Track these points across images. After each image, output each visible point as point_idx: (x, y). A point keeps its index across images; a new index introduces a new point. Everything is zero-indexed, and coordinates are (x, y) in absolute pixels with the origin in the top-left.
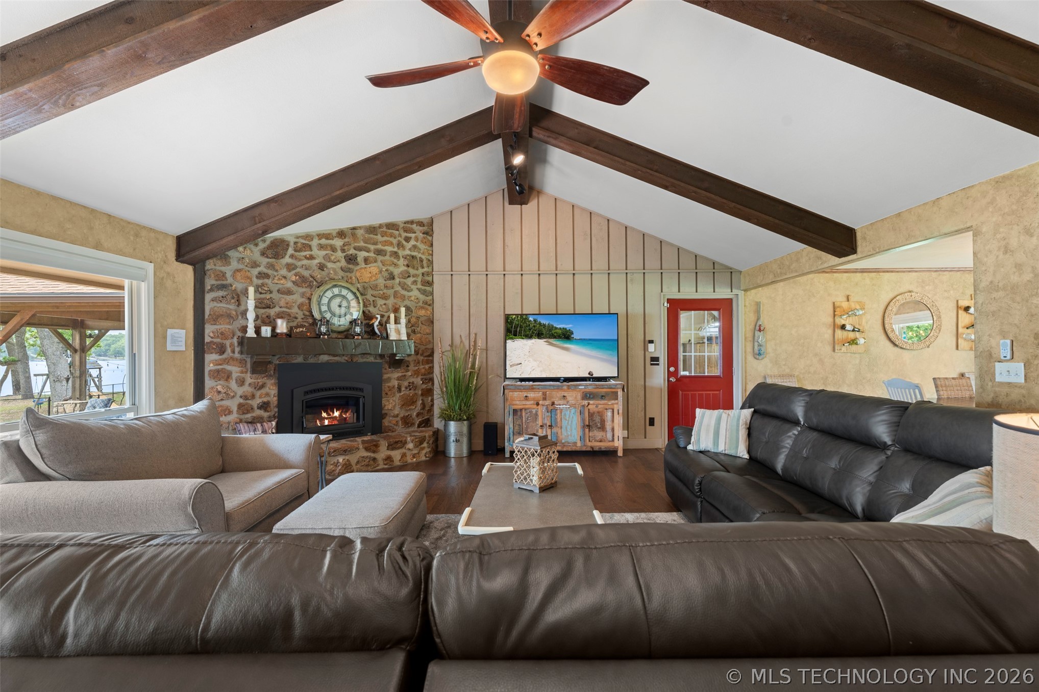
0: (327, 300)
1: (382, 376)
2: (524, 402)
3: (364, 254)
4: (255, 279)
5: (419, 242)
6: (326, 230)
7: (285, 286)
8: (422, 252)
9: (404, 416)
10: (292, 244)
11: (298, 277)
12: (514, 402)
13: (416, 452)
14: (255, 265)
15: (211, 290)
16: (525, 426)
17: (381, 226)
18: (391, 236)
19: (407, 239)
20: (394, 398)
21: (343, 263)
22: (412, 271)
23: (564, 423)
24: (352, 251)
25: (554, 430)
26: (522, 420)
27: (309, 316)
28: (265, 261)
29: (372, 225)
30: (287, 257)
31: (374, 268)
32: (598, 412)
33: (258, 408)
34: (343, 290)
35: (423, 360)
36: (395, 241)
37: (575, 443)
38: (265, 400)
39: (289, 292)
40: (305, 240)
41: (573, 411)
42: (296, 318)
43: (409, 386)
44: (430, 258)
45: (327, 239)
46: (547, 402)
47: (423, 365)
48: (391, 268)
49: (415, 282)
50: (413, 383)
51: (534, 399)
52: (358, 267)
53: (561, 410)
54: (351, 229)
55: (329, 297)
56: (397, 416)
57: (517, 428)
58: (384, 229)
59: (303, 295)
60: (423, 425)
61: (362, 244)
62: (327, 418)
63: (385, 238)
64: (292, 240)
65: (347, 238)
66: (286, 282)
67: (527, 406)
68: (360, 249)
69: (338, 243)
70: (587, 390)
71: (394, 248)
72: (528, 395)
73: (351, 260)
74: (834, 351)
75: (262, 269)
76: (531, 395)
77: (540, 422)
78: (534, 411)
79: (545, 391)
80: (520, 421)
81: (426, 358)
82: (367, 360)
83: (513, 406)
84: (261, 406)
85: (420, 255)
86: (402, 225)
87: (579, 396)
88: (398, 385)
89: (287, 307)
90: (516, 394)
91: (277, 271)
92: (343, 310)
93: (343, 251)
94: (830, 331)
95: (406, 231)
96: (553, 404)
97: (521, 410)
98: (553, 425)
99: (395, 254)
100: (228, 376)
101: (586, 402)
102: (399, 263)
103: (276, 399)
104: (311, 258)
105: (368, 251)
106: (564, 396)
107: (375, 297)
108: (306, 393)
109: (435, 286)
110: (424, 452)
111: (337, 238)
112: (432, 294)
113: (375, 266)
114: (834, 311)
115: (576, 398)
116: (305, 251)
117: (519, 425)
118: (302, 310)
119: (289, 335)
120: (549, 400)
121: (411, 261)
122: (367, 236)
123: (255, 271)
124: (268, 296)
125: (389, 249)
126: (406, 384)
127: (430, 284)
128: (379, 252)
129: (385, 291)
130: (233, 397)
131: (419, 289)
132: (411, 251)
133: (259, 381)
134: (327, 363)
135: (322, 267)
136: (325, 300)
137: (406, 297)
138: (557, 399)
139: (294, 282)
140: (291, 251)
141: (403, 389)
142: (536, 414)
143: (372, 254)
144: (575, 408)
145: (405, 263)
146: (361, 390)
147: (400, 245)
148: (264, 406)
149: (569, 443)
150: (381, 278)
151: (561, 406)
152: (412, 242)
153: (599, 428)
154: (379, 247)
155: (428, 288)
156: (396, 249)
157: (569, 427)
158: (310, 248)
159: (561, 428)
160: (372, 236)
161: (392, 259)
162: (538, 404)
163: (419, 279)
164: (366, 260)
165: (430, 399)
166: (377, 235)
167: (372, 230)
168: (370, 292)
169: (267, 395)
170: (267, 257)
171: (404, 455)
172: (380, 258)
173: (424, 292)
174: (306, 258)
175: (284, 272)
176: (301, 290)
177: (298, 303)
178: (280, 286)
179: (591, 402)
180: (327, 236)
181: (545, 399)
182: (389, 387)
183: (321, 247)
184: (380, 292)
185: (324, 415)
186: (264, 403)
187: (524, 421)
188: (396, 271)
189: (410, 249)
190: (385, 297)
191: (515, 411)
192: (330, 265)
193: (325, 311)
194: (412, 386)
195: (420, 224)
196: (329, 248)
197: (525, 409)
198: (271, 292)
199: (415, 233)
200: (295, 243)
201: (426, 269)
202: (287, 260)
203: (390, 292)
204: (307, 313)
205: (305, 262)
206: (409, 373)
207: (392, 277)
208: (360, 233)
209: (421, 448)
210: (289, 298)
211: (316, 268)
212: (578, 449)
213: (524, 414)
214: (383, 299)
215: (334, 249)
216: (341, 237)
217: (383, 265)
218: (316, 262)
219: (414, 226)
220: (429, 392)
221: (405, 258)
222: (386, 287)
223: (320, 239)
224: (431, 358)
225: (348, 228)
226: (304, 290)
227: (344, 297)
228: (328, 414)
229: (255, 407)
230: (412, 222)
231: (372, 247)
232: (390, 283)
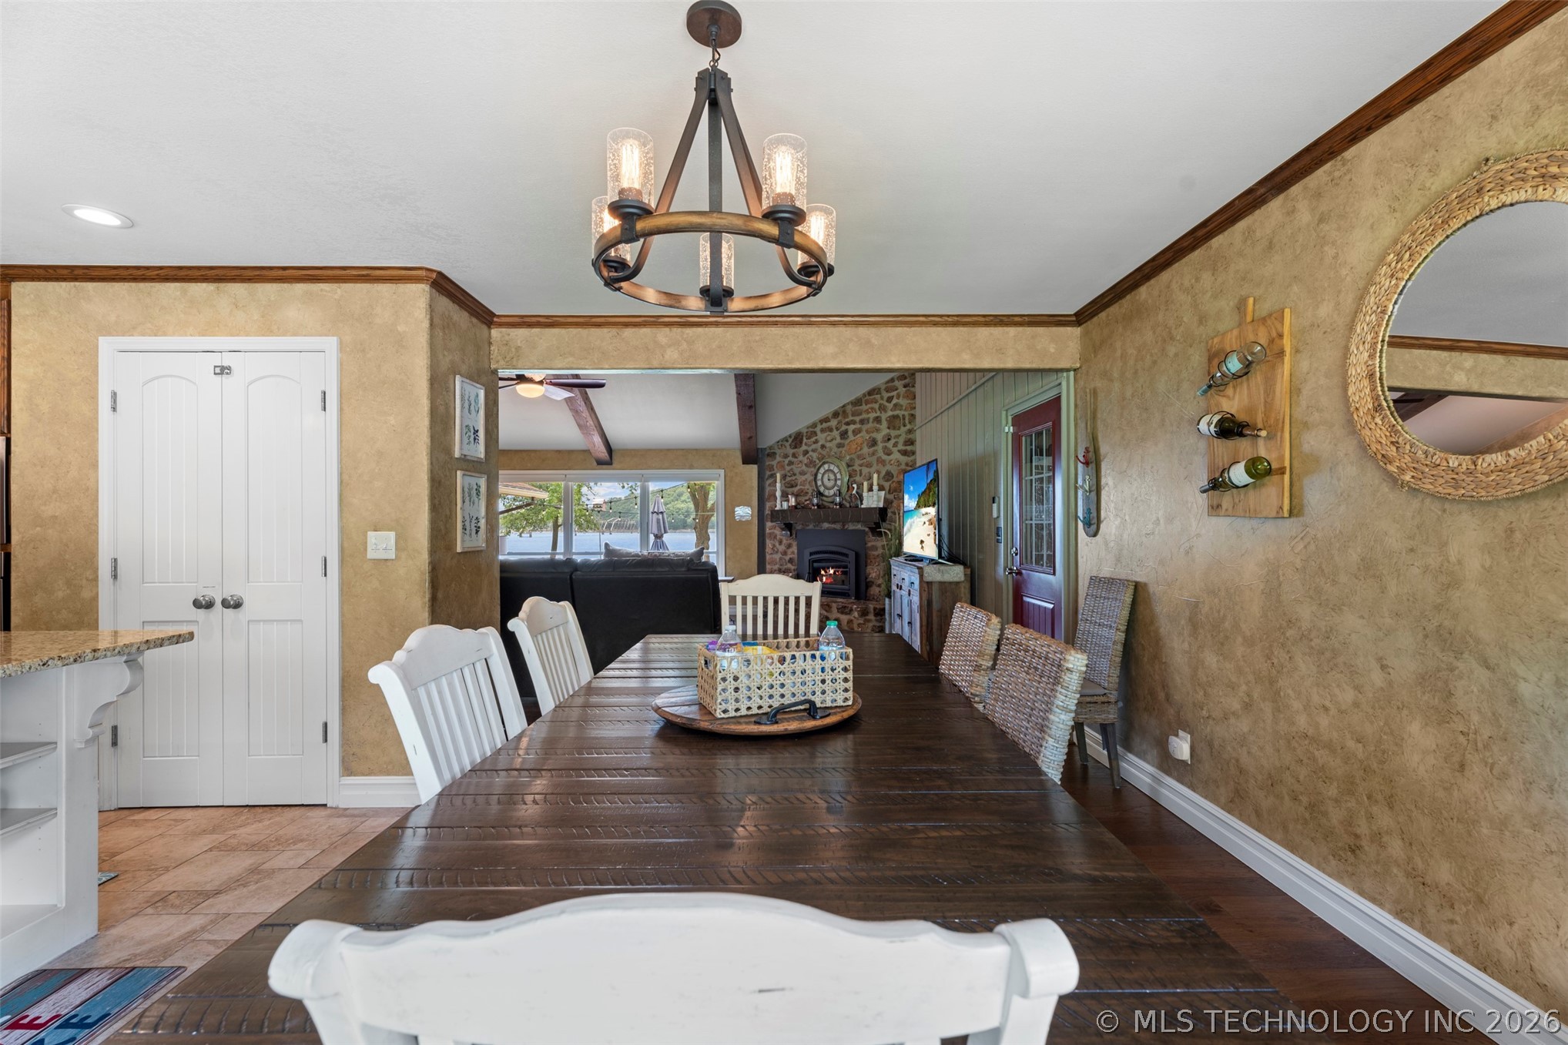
0: (821, 475)
1: (865, 544)
3: (852, 427)
4: (786, 467)
5: (901, 398)
8: (904, 408)
10: (805, 434)
11: (808, 460)
13: (862, 622)
14: (786, 456)
15: (767, 479)
17: (864, 395)
18: (872, 402)
19: (889, 400)
20: (879, 567)
21: (838, 440)
22: (893, 433)
24: (844, 427)
28: (791, 452)
29: (857, 397)
30: (803, 445)
34: (832, 465)
36: (876, 406)
38: (791, 556)
39: (803, 473)
40: (812, 428)
42: (807, 493)
44: (912, 412)
45: (826, 422)
48: (874, 435)
49: (895, 445)
52: (848, 441)
54: (843, 407)
55: (822, 473)
56: (881, 586)
58: (868, 397)
59: (811, 474)
61: (851, 418)
62: (825, 576)
63: (869, 406)
64: (805, 431)
65: (840, 416)
68: (848, 424)
69: (833, 423)
73: (844, 435)
82: (856, 528)
85: (903, 412)
86: (883, 387)
89: (802, 485)
91: (796, 458)
92: (832, 482)
93: (837, 429)
95: (888, 390)
99: (878, 420)
100: (775, 537)
102: (881, 427)
103: (796, 555)
104: (816, 442)
105: (854, 423)
107: (860, 466)
108: (811, 554)
109: (918, 443)
110: (870, 625)
111: (833, 419)
112: (914, 453)
113: (860, 437)
116: (813, 437)
118: (811, 486)
119: (795, 507)
121: (893, 422)
122: (853, 409)
123: (787, 461)
124: (794, 478)
125: (872, 415)
127: (912, 442)
128: (862, 422)
129: (868, 459)
130: (777, 552)
131: (899, 451)
134: (828, 530)
135: (823, 447)
136: (819, 476)
137: (887, 461)
139: (806, 465)
140: (805, 440)
143: (858, 426)
145: (887, 426)
146: (847, 555)
147: (882, 408)
148: (791, 561)
150: (865, 447)
152: (895, 401)
154: (864, 416)
155: (909, 448)
156: (878, 414)
158: (815, 433)
160: (857, 408)
161: (875, 425)
163: (901, 440)
164: (855, 432)
166: (861, 405)
167: (857, 402)
168: (858, 462)
169: (793, 552)
171: (850, 622)
172: (864, 427)
173: (904, 453)
174: (814, 443)
175: (801, 457)
176: (810, 470)
177: (808, 481)
178: (800, 469)
180: (826, 420)
182: (874, 555)
183: (822, 430)
184: (865, 460)
185: (823, 572)
188: (879, 437)
189: (892, 410)
190: (869, 465)
192: (828, 445)
193: (820, 485)
196: (827, 430)
198: (795, 475)
199: (896, 390)
200: (807, 432)
201: (909, 427)
202: (804, 447)
203: (874, 459)
205: (814, 446)
207: (873, 443)
208: (849, 408)
209: (865, 619)
210: (804, 478)
211: (820, 450)
214: (867, 467)
215: (830, 430)
216: (836, 416)
217: (867, 433)
218: (820, 443)
219: (897, 383)
221: (886, 421)
222: (869, 454)
223: (822, 424)
225: (840, 407)
227: (832, 471)
228: (826, 572)
231: (857, 419)
232: (872, 450)
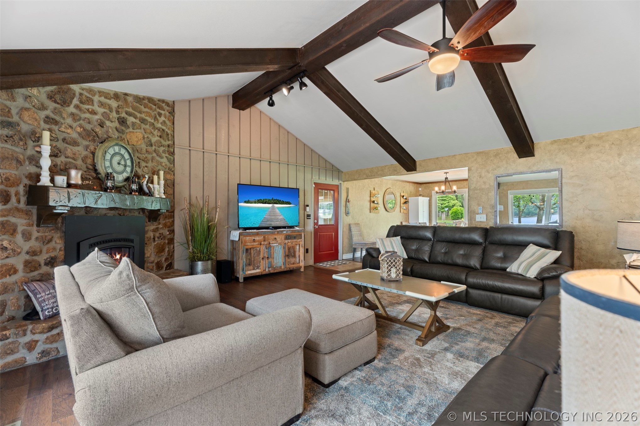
0: (110, 156)
1: (144, 229)
2: (252, 244)
3: (132, 119)
4: (42, 123)
5: (167, 119)
6: (105, 89)
7: (70, 136)
8: (168, 127)
9: (157, 262)
10: (77, 94)
11: (82, 129)
12: (246, 244)
14: (43, 108)
16: (253, 259)
17: (144, 98)
18: (151, 109)
19: (160, 115)
20: (151, 247)
21: (117, 124)
22: (162, 142)
23: (275, 255)
24: (123, 115)
25: (270, 260)
26: (251, 256)
27: (92, 170)
28: (52, 105)
29: (139, 95)
30: (72, 106)
31: (139, 134)
32: (293, 247)
33: (45, 265)
34: (122, 149)
35: (168, 215)
36: (152, 114)
37: (281, 267)
38: (52, 254)
39: (75, 143)
40: (89, 93)
41: (280, 247)
43: (160, 236)
44: (173, 133)
45: (106, 98)
46: (266, 243)
47: (168, 219)
48: (150, 137)
49: (164, 151)
50: (162, 234)
51: (258, 241)
52: (128, 130)
53: (274, 247)
54: (124, 94)
55: (112, 154)
56: (152, 263)
57: (248, 261)
58: (146, 101)
59: (87, 147)
60: (168, 268)
61: (130, 110)
63: (147, 110)
64: (77, 91)
65: (120, 101)
66: (72, 132)
67: (254, 246)
68: (129, 114)
69: (114, 104)
70: (288, 234)
71: (152, 120)
72: (255, 239)
73: (123, 122)
74: (370, 212)
75: (48, 112)
76: (257, 238)
77: (261, 256)
78: (258, 249)
79: (265, 235)
80: (250, 256)
81: (170, 214)
83: (246, 247)
84: (50, 262)
85: (167, 130)
86: (157, 102)
87: (283, 237)
88: (154, 235)
89: (74, 159)
90: (248, 238)
91: (64, 118)
92: (121, 168)
93: (118, 112)
94: (369, 203)
95: (159, 107)
96: (270, 243)
97: (250, 249)
98: (269, 257)
99: (153, 125)
100: (14, 230)
101: (287, 241)
102: (155, 133)
103: (62, 253)
104: (94, 113)
105: (136, 117)
106: (275, 238)
107: (140, 159)
108: (91, 245)
109: (175, 156)
111: (113, 100)
112: (174, 162)
113: (140, 132)
114: (371, 195)
115: (281, 239)
116: (89, 104)
117: (249, 259)
118: (86, 164)
120: (267, 241)
121: (162, 133)
122: (135, 104)
123: (43, 114)
124: (54, 144)
125: (149, 119)
126: (157, 235)
127: (173, 153)
128: (143, 121)
129: (146, 155)
130: (20, 253)
131: (166, 158)
132: (162, 125)
133: (46, 234)
135: (102, 124)
136: (108, 157)
137: (159, 163)
138: (272, 240)
139: (79, 134)
140: (75, 101)
141: (156, 239)
142: (260, 251)
143: (138, 121)
144: (281, 245)
145: (159, 134)
146: (132, 241)
147: (155, 118)
149: (278, 267)
150: (144, 143)
151: (274, 245)
152: (163, 118)
153: (293, 256)
154: (143, 116)
155: (172, 158)
157: (277, 257)
158: (92, 102)
159: (274, 258)
160: (138, 105)
161: (151, 128)
162: (261, 244)
163: (167, 149)
164: (134, 126)
165: (172, 246)
166: (141, 105)
167: (138, 99)
168: (136, 154)
169: (54, 249)
170: (55, 102)
172: (143, 126)
173: (169, 160)
174: (89, 111)
175: (69, 121)
176: (86, 143)
177: (82, 156)
178: (65, 135)
179: (289, 241)
180: (107, 95)
181: (264, 241)
182: (148, 238)
183: (102, 104)
184: (143, 155)
186: (52, 258)
187: (252, 256)
188: (153, 140)
189: (161, 123)
191: (247, 250)
192: (108, 123)
193: (108, 167)
194: (162, 237)
195: (167, 104)
196: (108, 107)
197: (253, 248)
198: (58, 140)
199: (164, 111)
200: (81, 94)
201: (170, 142)
202: (71, 109)
203: (149, 157)
204: (91, 167)
205: (88, 115)
206: (161, 226)
207: (151, 144)
208: (130, 99)
210: (76, 149)
211: (96, 123)
212: (282, 270)
213: (252, 251)
214: (145, 162)
215: (111, 109)
216: (117, 99)
217: (145, 132)
218: (97, 117)
219: (164, 105)
220: (171, 241)
221: (159, 130)
222: (147, 151)
223: (100, 96)
224: (172, 214)
225: (121, 92)
226: (87, 143)
227: (123, 156)
229: (42, 263)
230: (163, 101)
231: (138, 115)
232: (149, 149)
